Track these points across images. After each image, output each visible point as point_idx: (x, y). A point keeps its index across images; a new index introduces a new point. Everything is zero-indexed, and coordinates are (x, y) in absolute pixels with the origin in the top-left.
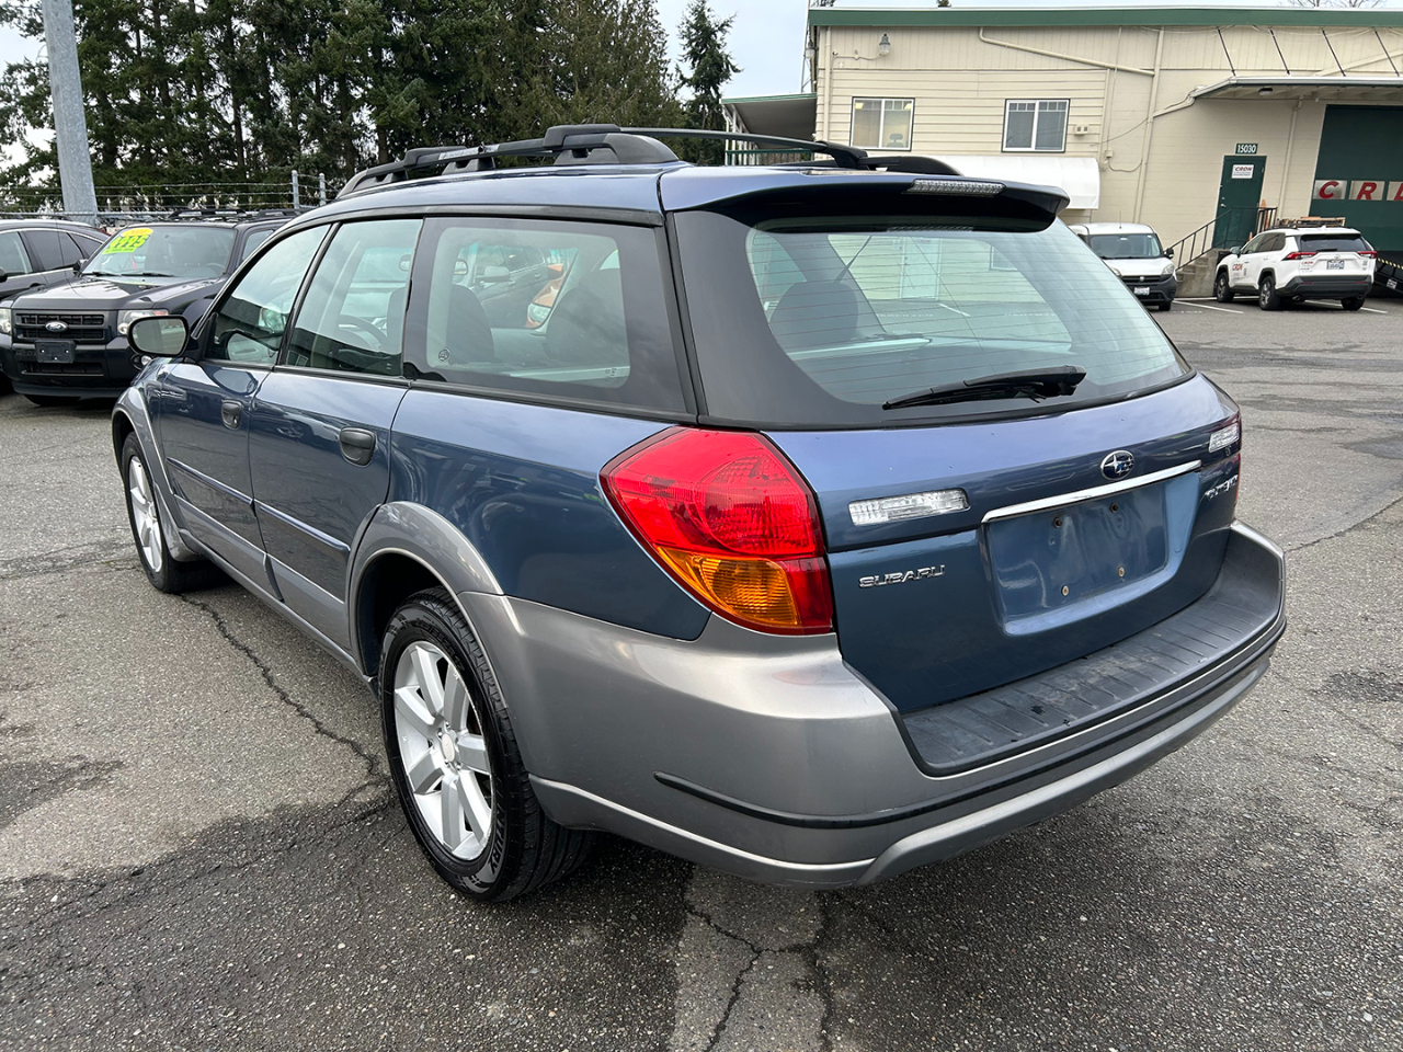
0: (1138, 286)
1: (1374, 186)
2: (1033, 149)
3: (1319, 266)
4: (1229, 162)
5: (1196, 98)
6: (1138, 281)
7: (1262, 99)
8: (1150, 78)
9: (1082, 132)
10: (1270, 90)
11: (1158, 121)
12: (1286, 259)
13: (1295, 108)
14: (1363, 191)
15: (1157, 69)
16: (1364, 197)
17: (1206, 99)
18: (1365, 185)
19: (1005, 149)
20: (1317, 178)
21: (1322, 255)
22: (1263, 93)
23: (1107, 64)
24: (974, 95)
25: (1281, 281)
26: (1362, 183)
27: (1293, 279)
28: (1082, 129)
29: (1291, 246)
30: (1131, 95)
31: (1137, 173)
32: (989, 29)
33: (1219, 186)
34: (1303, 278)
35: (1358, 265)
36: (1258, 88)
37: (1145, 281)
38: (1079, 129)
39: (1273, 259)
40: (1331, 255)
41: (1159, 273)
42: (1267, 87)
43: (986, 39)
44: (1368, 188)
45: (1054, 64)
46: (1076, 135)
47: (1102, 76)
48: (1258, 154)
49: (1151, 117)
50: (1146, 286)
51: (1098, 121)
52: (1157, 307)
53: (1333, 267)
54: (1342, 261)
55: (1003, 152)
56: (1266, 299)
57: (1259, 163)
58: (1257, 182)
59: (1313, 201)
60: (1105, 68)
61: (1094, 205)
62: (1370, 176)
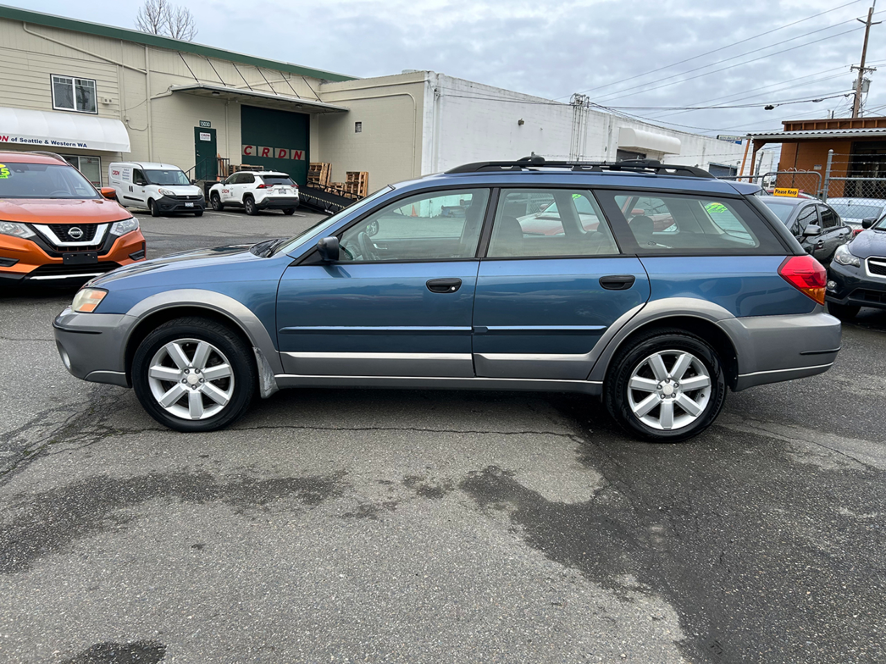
0: (187, 202)
1: (269, 150)
2: (75, 110)
3: (275, 192)
4: (198, 131)
5: (173, 91)
6: (186, 199)
7: (214, 97)
8: (144, 75)
9: (108, 102)
10: (218, 93)
11: (154, 101)
12: (258, 188)
13: (226, 104)
14: (264, 152)
15: (148, 70)
16: (265, 155)
17: (180, 93)
18: (264, 149)
19: (55, 108)
20: (242, 144)
21: (275, 187)
22: (214, 95)
23: (116, 62)
24: (26, 67)
25: (258, 199)
26: (263, 148)
27: (265, 199)
28: (108, 101)
29: (259, 181)
30: (134, 84)
31: (146, 133)
32: (30, 24)
33: (194, 144)
34: (269, 198)
35: (291, 191)
36: (212, 91)
37: (190, 199)
38: (106, 100)
39: (249, 188)
40: (280, 187)
41: (197, 194)
42: (216, 91)
43: (29, 31)
44: (266, 151)
45: (81, 56)
46: (104, 104)
47: (114, 68)
48: (211, 128)
49: (149, 99)
50: (191, 202)
51: (116, 97)
52: (194, 214)
53: (282, 192)
54: (285, 190)
55: (53, 109)
56: (250, 209)
57: (213, 133)
58: (213, 142)
59: (243, 156)
60: (116, 64)
61: (128, 150)
62: (266, 144)
